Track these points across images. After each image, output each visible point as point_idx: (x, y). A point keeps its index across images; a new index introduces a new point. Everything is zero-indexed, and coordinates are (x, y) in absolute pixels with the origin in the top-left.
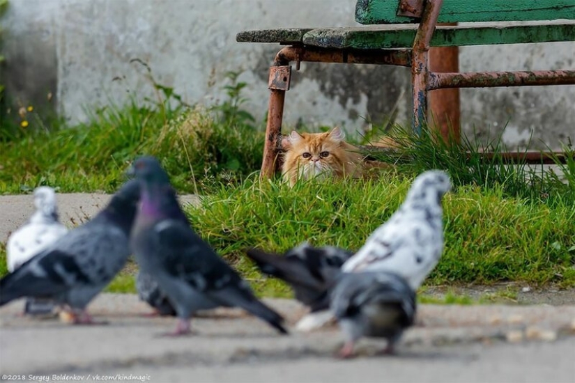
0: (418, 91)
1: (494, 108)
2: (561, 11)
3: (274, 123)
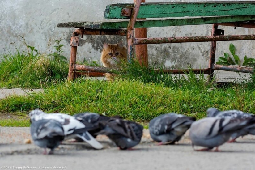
0: (130, 45)
1: (161, 53)
2: (186, 13)
3: (73, 59)
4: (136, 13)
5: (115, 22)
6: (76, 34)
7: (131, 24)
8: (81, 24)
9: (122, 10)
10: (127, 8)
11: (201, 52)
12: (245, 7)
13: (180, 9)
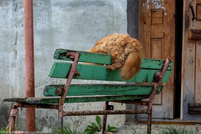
0: (61, 117)
1: (40, 121)
3: (12, 127)
4: (66, 92)
5: (49, 99)
6: (15, 107)
7: (62, 100)
8: (23, 99)
9: (56, 89)
10: (60, 88)
11: (73, 121)
12: (135, 88)
13: (94, 90)
